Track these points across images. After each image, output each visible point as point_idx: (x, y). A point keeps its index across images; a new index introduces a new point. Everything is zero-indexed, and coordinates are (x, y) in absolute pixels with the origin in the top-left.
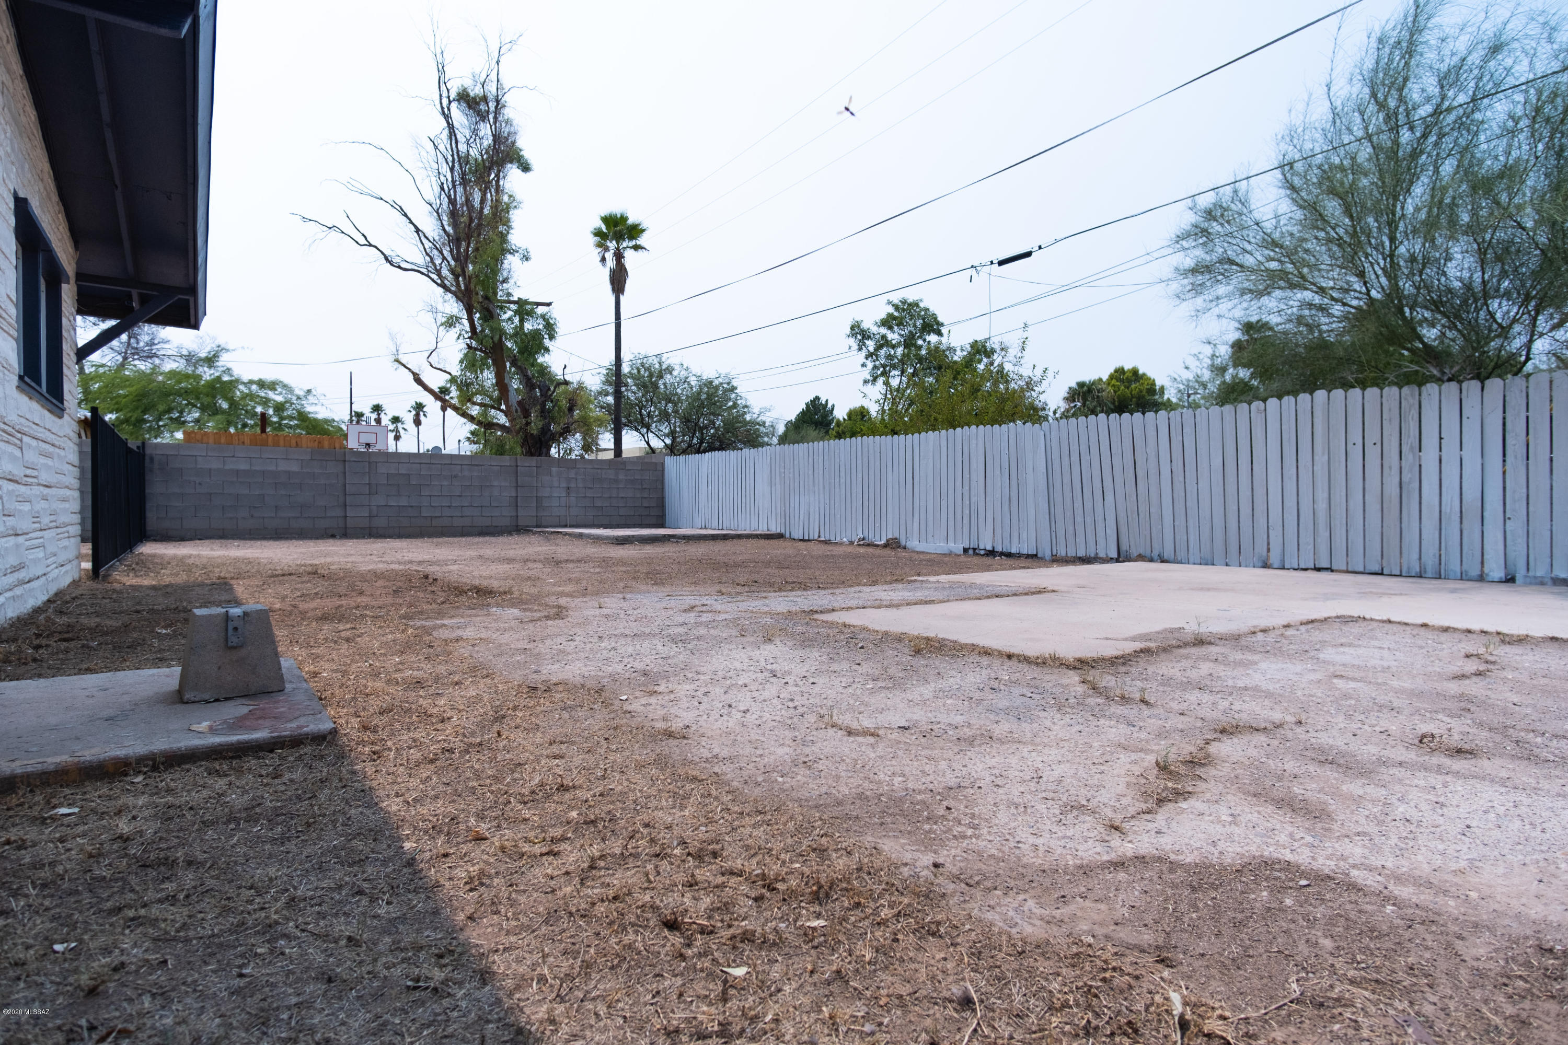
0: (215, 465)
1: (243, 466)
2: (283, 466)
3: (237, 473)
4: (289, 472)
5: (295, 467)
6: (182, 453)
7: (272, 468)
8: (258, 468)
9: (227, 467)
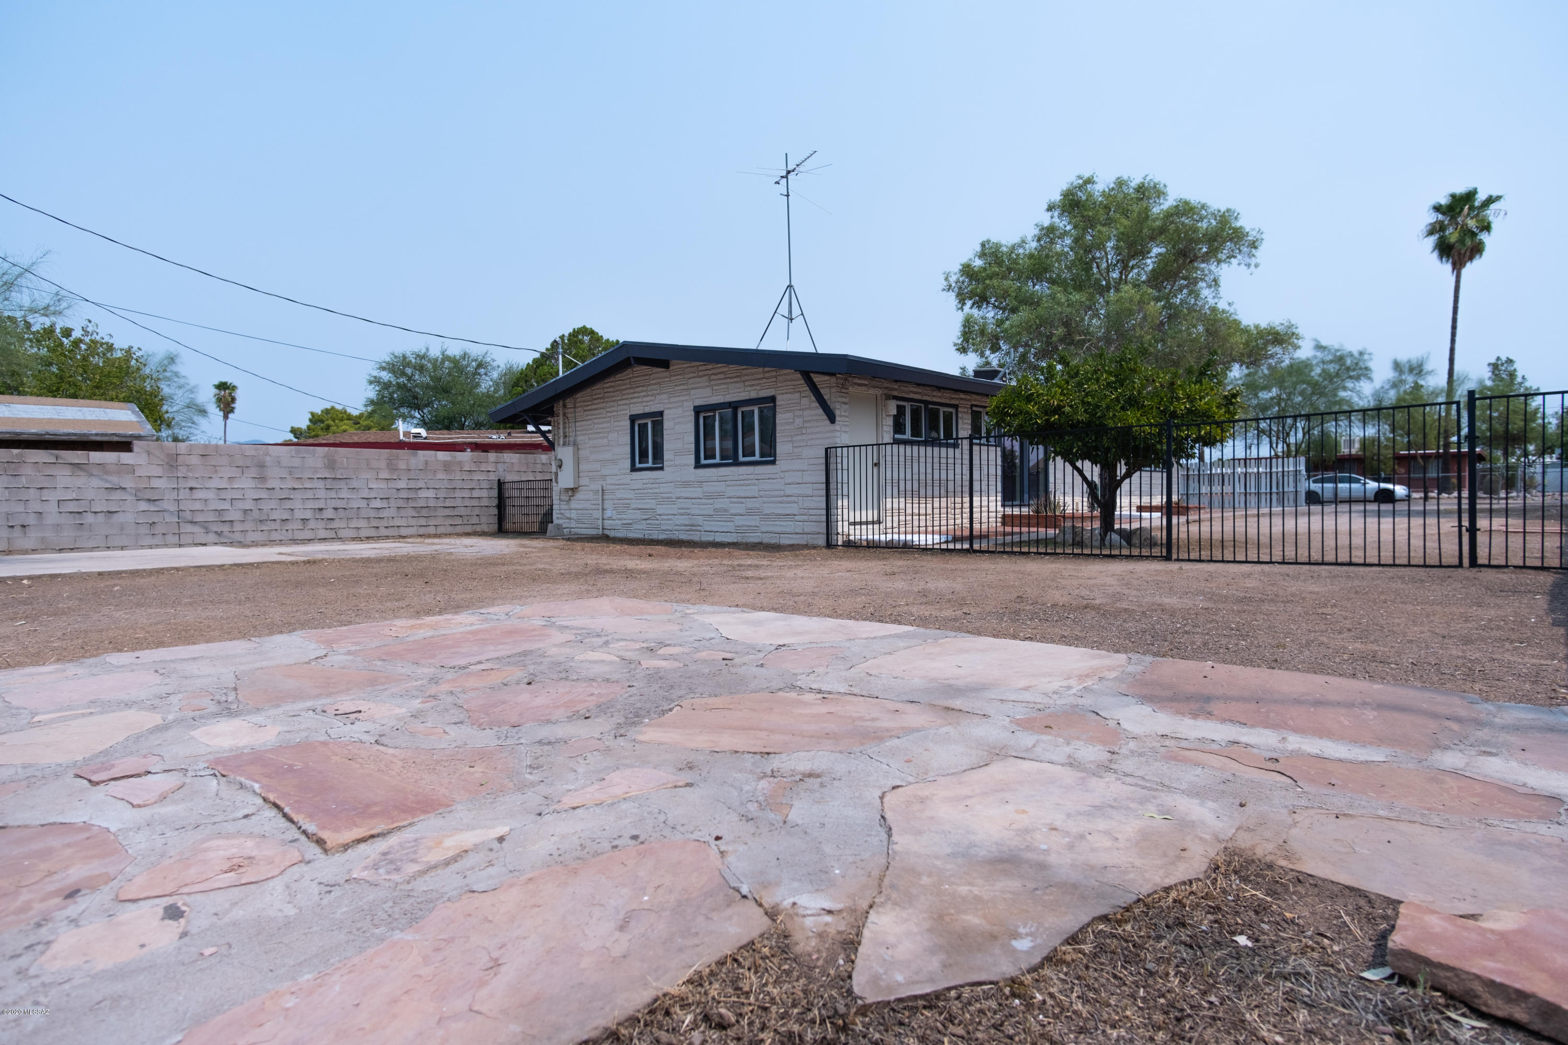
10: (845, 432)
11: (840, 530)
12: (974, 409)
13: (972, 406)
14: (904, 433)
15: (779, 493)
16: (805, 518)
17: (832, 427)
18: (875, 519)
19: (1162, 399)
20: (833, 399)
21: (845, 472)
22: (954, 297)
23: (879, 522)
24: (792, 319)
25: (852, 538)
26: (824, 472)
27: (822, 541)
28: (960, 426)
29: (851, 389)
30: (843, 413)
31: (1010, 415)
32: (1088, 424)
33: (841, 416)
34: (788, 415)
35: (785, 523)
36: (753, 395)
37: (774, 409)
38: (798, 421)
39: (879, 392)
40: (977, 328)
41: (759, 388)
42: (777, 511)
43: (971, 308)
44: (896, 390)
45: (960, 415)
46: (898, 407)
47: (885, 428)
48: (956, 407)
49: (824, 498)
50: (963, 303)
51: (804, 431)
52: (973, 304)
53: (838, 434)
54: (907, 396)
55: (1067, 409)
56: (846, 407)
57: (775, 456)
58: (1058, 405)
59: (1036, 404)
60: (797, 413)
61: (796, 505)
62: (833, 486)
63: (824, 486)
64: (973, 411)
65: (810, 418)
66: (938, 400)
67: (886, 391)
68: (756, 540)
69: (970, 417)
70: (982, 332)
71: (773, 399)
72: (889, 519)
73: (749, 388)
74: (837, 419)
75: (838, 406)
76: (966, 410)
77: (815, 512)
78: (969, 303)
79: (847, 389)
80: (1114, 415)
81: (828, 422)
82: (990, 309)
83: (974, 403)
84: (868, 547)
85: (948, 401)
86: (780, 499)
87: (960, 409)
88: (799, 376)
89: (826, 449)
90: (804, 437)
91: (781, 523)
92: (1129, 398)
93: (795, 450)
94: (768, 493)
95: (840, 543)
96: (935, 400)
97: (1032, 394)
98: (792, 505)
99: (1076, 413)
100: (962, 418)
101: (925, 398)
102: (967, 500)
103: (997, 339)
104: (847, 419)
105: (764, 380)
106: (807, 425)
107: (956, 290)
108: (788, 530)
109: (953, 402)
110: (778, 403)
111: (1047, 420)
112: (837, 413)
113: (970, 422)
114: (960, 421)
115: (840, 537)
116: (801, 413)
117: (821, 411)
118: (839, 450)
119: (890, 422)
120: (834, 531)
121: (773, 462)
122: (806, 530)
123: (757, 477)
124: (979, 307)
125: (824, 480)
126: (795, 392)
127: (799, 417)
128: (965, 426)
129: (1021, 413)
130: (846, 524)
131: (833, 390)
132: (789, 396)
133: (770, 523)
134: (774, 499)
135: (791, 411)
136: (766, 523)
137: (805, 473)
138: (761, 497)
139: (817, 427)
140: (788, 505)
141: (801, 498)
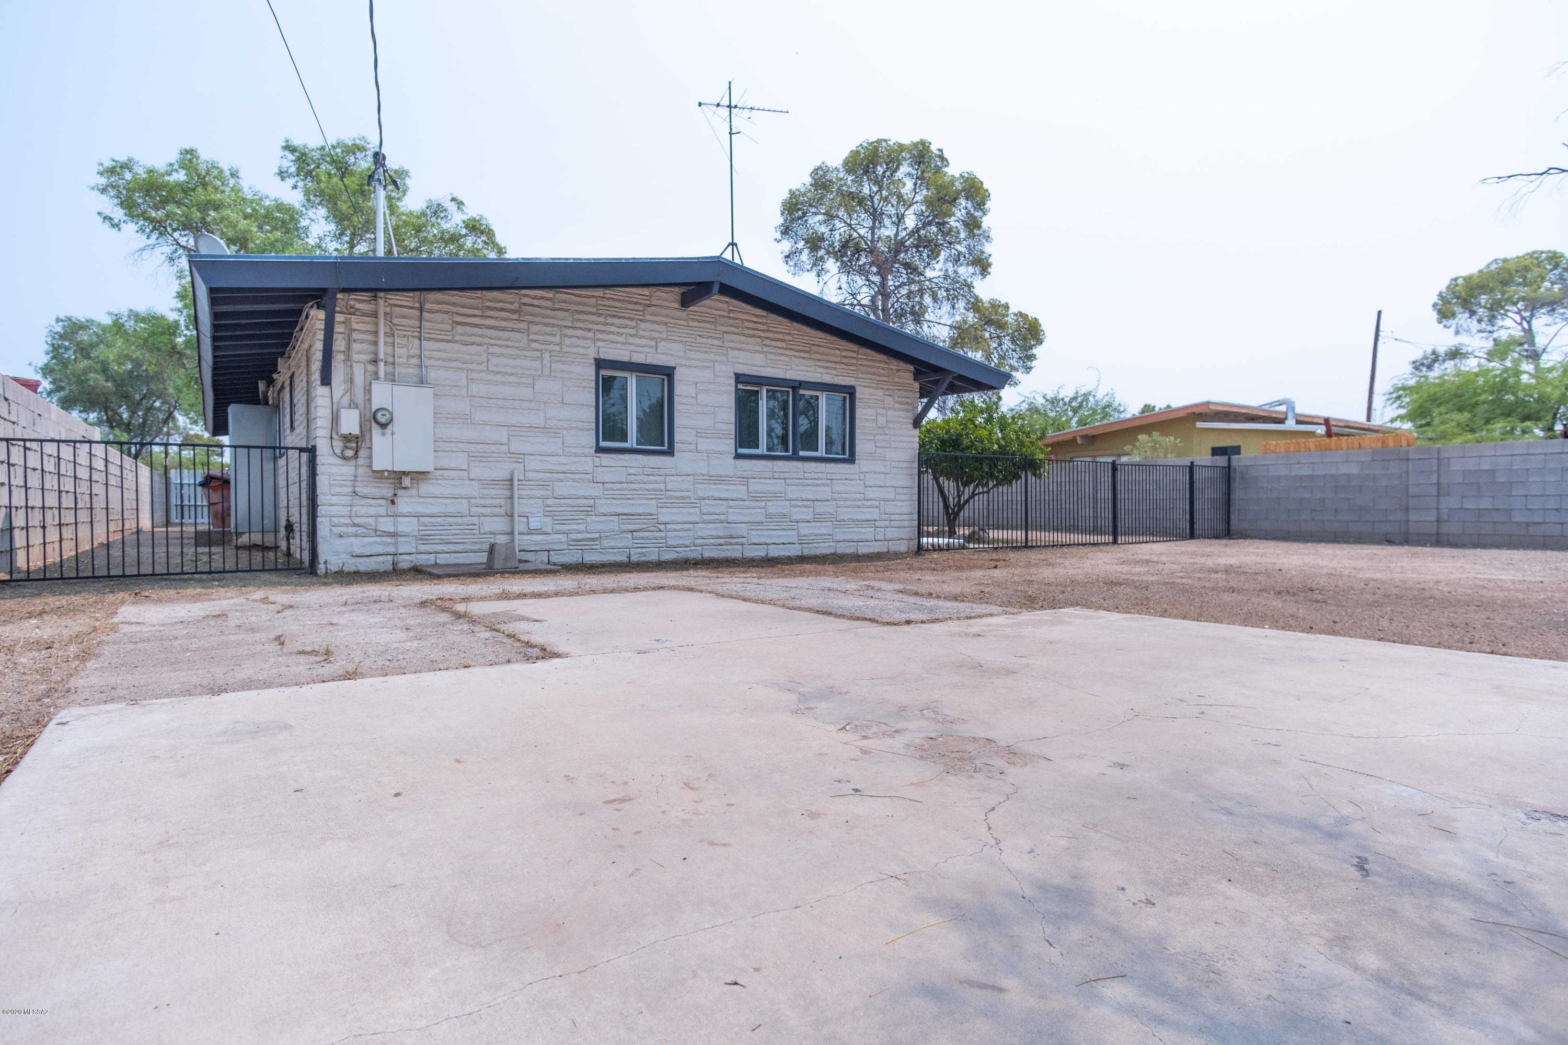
0: (1283, 472)
1: (1307, 472)
2: (1344, 469)
3: (1301, 478)
4: (1348, 475)
5: (1354, 470)
6: (1258, 463)
7: (1332, 471)
8: (1319, 473)
9: (1293, 473)
15: (858, 496)
16: (887, 523)
17: (915, 432)
34: (870, 411)
35: (864, 530)
36: (828, 379)
37: (853, 400)
38: (881, 420)
41: (834, 372)
42: (855, 517)
51: (887, 432)
57: (854, 454)
60: (879, 411)
61: (877, 510)
65: (894, 419)
68: (829, 551)
71: (852, 390)
77: (897, 517)
81: (911, 426)
86: (859, 503)
90: (887, 438)
91: (860, 530)
93: (879, 450)
94: (844, 496)
98: (872, 510)
105: (842, 366)
106: (889, 425)
108: (867, 537)
110: (858, 395)
116: (885, 411)
121: (850, 461)
122: (888, 536)
123: (829, 477)
126: (876, 388)
127: (882, 415)
132: (871, 390)
133: (847, 530)
134: (852, 503)
135: (873, 408)
136: (843, 530)
137: (887, 476)
138: (835, 500)
139: (901, 429)
140: (868, 510)
141: (882, 503)
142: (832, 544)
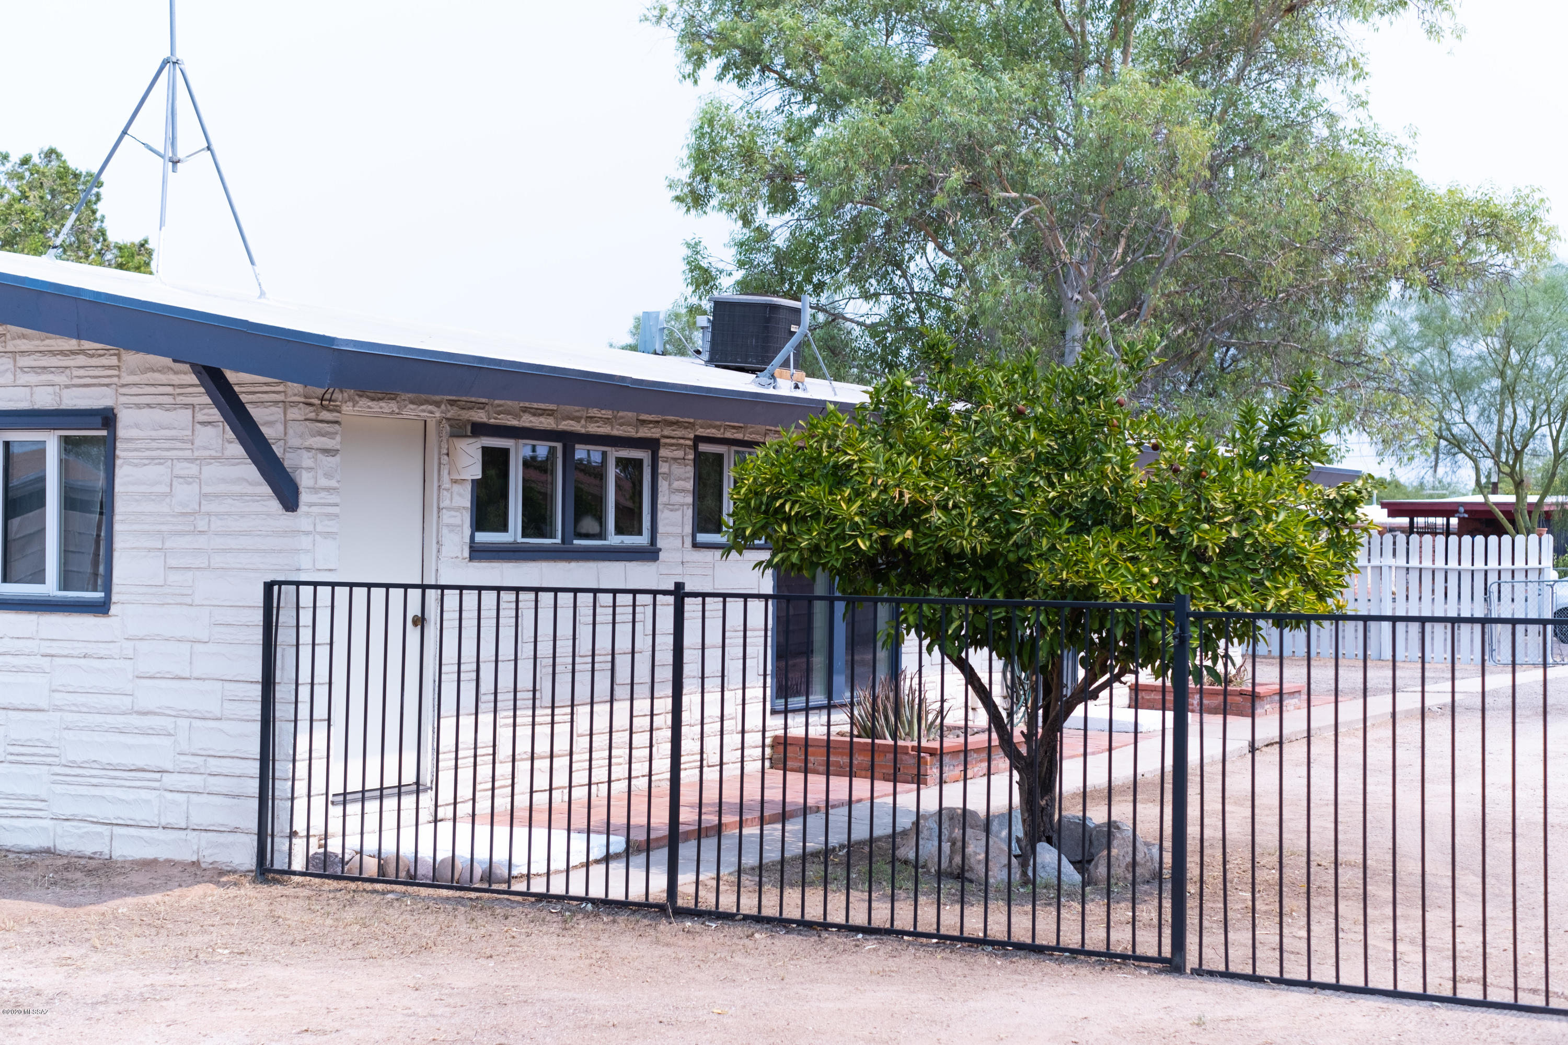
10: (328, 535)
11: (300, 825)
12: (703, 447)
13: (698, 439)
14: (504, 528)
15: (116, 701)
16: (196, 781)
17: (287, 520)
18: (409, 777)
19: (1174, 506)
20: (294, 441)
21: (322, 653)
22: (674, 43)
23: (418, 787)
24: (175, 163)
25: (334, 846)
26: (258, 652)
27: (246, 858)
28: (662, 499)
29: (347, 408)
30: (323, 482)
31: (787, 519)
32: (990, 560)
33: (315, 490)
34: (153, 471)
35: (130, 795)
36: (44, 400)
37: (109, 445)
38: (185, 493)
39: (433, 414)
40: (730, 141)
41: (61, 379)
42: (106, 757)
43: (720, 78)
44: (482, 406)
45: (663, 468)
46: (487, 452)
47: (447, 517)
48: (652, 445)
49: (257, 727)
50: (698, 61)
51: (202, 525)
52: (726, 68)
53: (305, 542)
54: (514, 423)
55: (936, 516)
56: (329, 462)
57: (108, 589)
58: (913, 502)
59: (857, 494)
60: (183, 469)
61: (166, 741)
62: (283, 692)
63: (257, 691)
64: (698, 454)
65: (222, 488)
66: (604, 430)
67: (453, 412)
68: (34, 842)
69: (690, 471)
70: (748, 155)
71: (107, 418)
72: (446, 778)
73: (32, 378)
74: (304, 497)
75: (306, 460)
76: (679, 454)
77: (226, 766)
78: (714, 65)
79: (337, 410)
80: (1053, 548)
81: (275, 505)
82: (771, 83)
83: (701, 432)
84: (382, 877)
85: (630, 432)
86: (120, 721)
87: (663, 452)
88: (193, 379)
89: (269, 587)
90: (201, 542)
91: (120, 793)
92: (1093, 499)
93: (173, 577)
94: (80, 699)
95: (298, 864)
96: (593, 429)
97: (848, 465)
98: (155, 740)
99: (958, 533)
100: (668, 475)
101: (567, 425)
102: (664, 704)
103: (788, 178)
104: (334, 499)
105: (81, 360)
106: (206, 507)
107: (679, 22)
108: (139, 815)
109: (644, 433)
110: (121, 432)
111: (885, 540)
112: (305, 480)
113: (690, 485)
114: (663, 485)
115: (299, 845)
116: (193, 469)
117: (251, 471)
118: (306, 592)
119: (463, 498)
120: (281, 826)
121: (102, 608)
122: (197, 819)
123: (46, 648)
124: (741, 79)
125: (258, 676)
126: (174, 407)
127: (187, 480)
128: (677, 498)
129: (816, 516)
130: (318, 803)
131: (294, 413)
132: (158, 414)
133: (84, 790)
134: (99, 719)
135: (161, 461)
136: (72, 790)
137: (199, 647)
138: (58, 709)
139: (243, 515)
140: (144, 740)
141: (183, 723)
142: (47, 823)
